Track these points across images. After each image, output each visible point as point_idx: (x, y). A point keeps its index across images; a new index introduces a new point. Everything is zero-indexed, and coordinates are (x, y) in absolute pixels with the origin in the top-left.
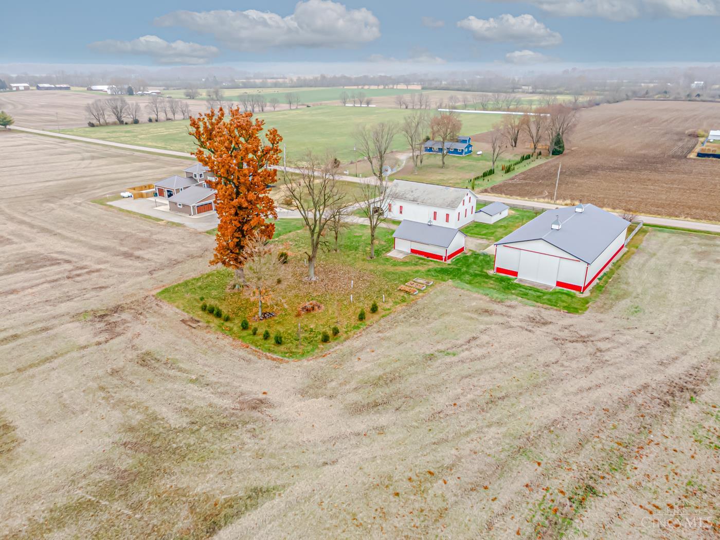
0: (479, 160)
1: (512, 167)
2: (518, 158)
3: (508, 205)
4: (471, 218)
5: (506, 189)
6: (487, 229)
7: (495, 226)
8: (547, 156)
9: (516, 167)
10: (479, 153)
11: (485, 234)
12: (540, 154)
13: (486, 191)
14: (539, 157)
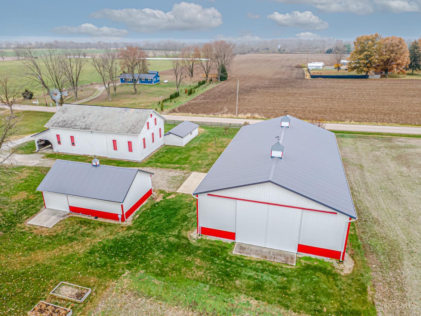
0: (166, 87)
1: (193, 90)
2: (197, 84)
3: (196, 123)
4: (160, 142)
5: (192, 108)
6: (180, 153)
7: (188, 148)
8: (217, 82)
9: (196, 90)
10: (165, 82)
11: (177, 162)
12: (211, 80)
13: (174, 111)
14: (211, 82)
